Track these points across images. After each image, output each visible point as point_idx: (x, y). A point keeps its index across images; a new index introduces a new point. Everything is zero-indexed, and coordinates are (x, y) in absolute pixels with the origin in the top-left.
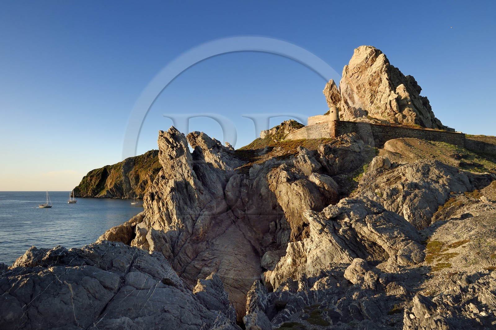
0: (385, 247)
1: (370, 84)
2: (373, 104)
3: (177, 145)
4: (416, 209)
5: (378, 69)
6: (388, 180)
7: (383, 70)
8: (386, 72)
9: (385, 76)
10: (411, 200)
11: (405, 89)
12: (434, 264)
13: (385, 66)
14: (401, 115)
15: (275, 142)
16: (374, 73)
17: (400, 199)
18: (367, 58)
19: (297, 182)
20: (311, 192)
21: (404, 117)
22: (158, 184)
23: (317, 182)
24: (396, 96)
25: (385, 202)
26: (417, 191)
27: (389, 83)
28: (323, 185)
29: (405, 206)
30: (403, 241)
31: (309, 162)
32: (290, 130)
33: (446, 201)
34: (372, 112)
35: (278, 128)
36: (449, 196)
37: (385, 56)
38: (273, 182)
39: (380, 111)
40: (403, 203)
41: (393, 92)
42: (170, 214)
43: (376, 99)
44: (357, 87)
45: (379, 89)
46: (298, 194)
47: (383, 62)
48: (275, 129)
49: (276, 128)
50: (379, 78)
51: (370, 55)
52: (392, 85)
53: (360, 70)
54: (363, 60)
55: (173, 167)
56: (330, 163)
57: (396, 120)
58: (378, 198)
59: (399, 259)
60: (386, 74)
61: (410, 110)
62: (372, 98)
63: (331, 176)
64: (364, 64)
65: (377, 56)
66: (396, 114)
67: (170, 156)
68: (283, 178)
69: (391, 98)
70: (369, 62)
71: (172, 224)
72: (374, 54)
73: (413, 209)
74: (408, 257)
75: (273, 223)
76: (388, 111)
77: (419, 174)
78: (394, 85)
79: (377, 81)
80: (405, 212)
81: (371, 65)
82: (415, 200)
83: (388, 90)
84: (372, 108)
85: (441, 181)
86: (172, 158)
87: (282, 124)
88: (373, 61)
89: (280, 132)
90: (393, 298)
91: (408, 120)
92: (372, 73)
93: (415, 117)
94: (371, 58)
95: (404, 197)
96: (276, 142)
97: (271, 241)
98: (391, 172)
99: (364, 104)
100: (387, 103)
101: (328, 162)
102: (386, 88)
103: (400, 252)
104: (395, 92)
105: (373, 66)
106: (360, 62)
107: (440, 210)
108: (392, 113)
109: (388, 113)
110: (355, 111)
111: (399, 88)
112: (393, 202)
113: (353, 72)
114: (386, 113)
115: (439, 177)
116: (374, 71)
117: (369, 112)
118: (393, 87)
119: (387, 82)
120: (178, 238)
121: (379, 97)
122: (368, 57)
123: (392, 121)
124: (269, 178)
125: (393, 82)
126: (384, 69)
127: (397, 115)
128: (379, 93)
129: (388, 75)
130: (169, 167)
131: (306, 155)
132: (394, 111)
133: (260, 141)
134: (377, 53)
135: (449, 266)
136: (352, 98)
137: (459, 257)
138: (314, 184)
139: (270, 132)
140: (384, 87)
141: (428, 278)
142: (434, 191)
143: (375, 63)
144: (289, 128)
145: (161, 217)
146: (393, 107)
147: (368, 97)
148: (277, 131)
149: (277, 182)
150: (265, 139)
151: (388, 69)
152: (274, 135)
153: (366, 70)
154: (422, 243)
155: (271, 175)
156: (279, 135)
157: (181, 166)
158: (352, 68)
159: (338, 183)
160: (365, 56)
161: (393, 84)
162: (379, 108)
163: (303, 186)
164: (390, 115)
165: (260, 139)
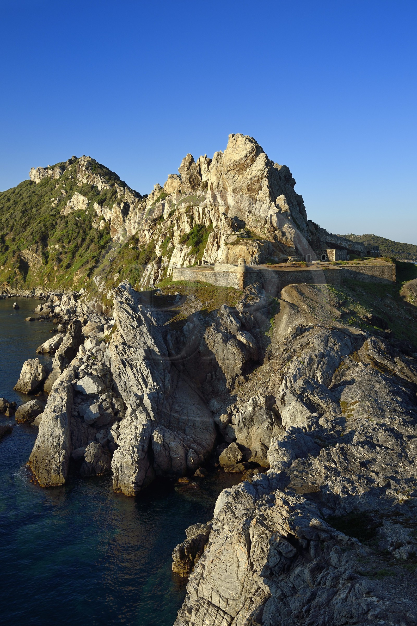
0: (324, 406)
1: (249, 189)
2: (251, 214)
3: (136, 316)
4: (324, 373)
5: (259, 173)
6: (301, 346)
7: (264, 176)
8: (268, 178)
9: (265, 183)
10: (322, 367)
11: (286, 201)
12: (346, 414)
13: (266, 170)
14: (280, 233)
15: (62, 194)
16: (254, 177)
17: (315, 366)
18: (246, 155)
19: (230, 342)
20: (242, 351)
21: (283, 234)
22: (125, 352)
23: (244, 341)
24: (277, 210)
25: (307, 369)
26: (324, 360)
27: (269, 192)
28: (249, 343)
29: (318, 372)
30: (331, 403)
31: (235, 323)
32: (89, 176)
33: (340, 364)
34: (250, 224)
35: (63, 167)
36: (341, 361)
37: (266, 156)
38: (210, 342)
39: (259, 225)
40: (317, 369)
41: (273, 203)
42: (145, 378)
43: (254, 209)
44: (233, 190)
45: (258, 197)
46: (232, 353)
47: (265, 164)
48: (58, 170)
49: (61, 167)
50: (259, 184)
51: (251, 153)
52: (272, 194)
53: (238, 169)
54: (241, 157)
55: (135, 336)
56: (247, 319)
57: (275, 237)
58: (302, 366)
59: (332, 413)
60: (267, 181)
61: (290, 227)
62: (250, 207)
63: (248, 331)
64: (242, 162)
65: (257, 155)
66: (276, 230)
67: (132, 326)
68: (219, 339)
69: (271, 212)
70: (249, 161)
71: (149, 386)
72: (255, 152)
73: (323, 373)
74: (335, 411)
75: (209, 374)
76: (268, 226)
77: (323, 343)
78: (274, 194)
79: (257, 187)
80: (318, 375)
81: (251, 166)
82: (324, 367)
83: (268, 200)
84: (250, 219)
85: (335, 348)
86: (134, 328)
87: (71, 162)
88: (253, 160)
89: (70, 177)
90: (339, 431)
91: (287, 238)
92: (251, 177)
93: (294, 234)
94: (251, 156)
95: (318, 366)
96: (65, 194)
97: (211, 390)
98: (301, 338)
99: (240, 212)
100: (267, 217)
101: (245, 319)
102: (266, 197)
103: (331, 409)
104: (275, 202)
105: (253, 167)
106: (238, 158)
107: (336, 372)
108: (272, 229)
109: (268, 229)
110: (232, 223)
111: (279, 199)
112: (311, 368)
113: (229, 169)
114: (266, 229)
115: (334, 345)
116: (254, 173)
117: (247, 223)
118: (273, 198)
119: (268, 191)
120: (158, 397)
121: (258, 207)
122: (248, 155)
123: (272, 240)
124: (206, 338)
125: (273, 190)
126: (265, 174)
127: (277, 232)
128: (258, 202)
129: (269, 182)
130: (131, 336)
131: (230, 315)
132: (274, 228)
133: (32, 189)
134: (258, 150)
135: (352, 415)
136: (224, 198)
137: (356, 411)
138: (241, 342)
139: (50, 172)
140: (264, 196)
141: (346, 422)
142: (332, 357)
143: (255, 164)
144: (85, 173)
145: (138, 381)
146: (273, 223)
147: (246, 205)
148: (63, 172)
149: (214, 343)
150: (42, 185)
151: (269, 174)
152: (58, 180)
153: (245, 170)
154: (338, 402)
155: (208, 336)
156: (68, 181)
157: (142, 335)
158: (228, 164)
159: (255, 338)
160: (244, 153)
161: (273, 192)
162: (257, 221)
163: (236, 346)
164: (269, 232)
165: (31, 183)
